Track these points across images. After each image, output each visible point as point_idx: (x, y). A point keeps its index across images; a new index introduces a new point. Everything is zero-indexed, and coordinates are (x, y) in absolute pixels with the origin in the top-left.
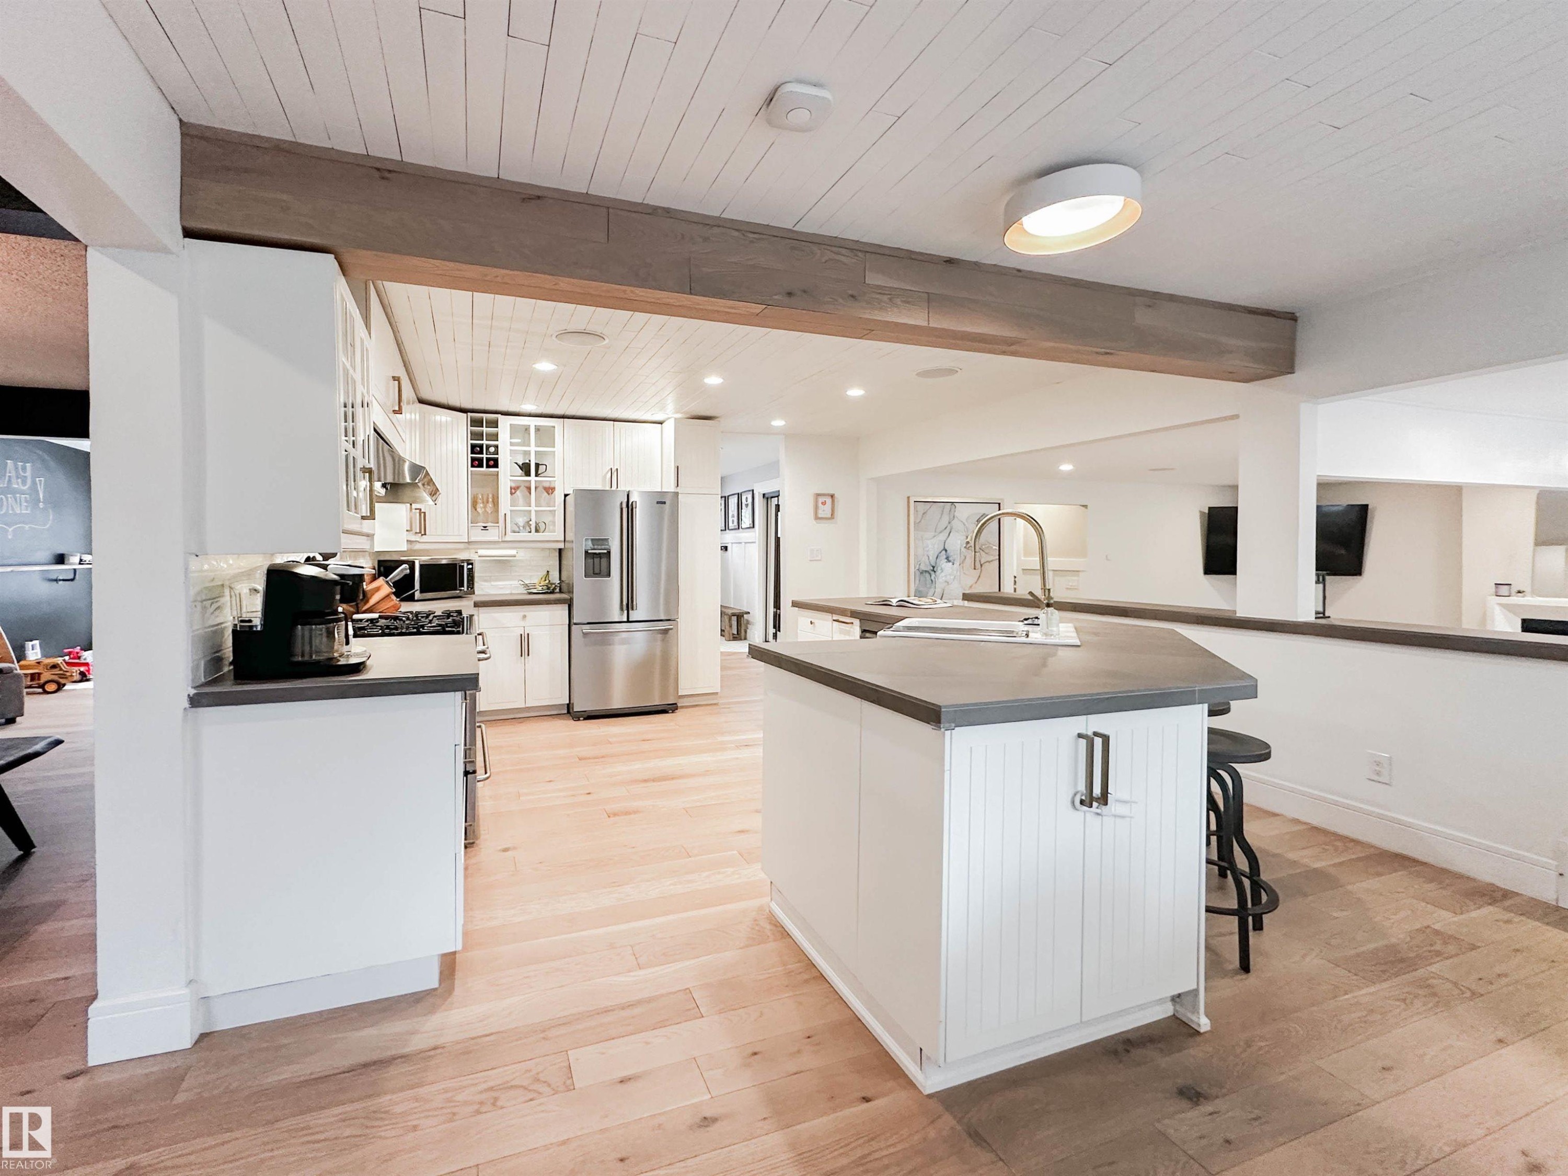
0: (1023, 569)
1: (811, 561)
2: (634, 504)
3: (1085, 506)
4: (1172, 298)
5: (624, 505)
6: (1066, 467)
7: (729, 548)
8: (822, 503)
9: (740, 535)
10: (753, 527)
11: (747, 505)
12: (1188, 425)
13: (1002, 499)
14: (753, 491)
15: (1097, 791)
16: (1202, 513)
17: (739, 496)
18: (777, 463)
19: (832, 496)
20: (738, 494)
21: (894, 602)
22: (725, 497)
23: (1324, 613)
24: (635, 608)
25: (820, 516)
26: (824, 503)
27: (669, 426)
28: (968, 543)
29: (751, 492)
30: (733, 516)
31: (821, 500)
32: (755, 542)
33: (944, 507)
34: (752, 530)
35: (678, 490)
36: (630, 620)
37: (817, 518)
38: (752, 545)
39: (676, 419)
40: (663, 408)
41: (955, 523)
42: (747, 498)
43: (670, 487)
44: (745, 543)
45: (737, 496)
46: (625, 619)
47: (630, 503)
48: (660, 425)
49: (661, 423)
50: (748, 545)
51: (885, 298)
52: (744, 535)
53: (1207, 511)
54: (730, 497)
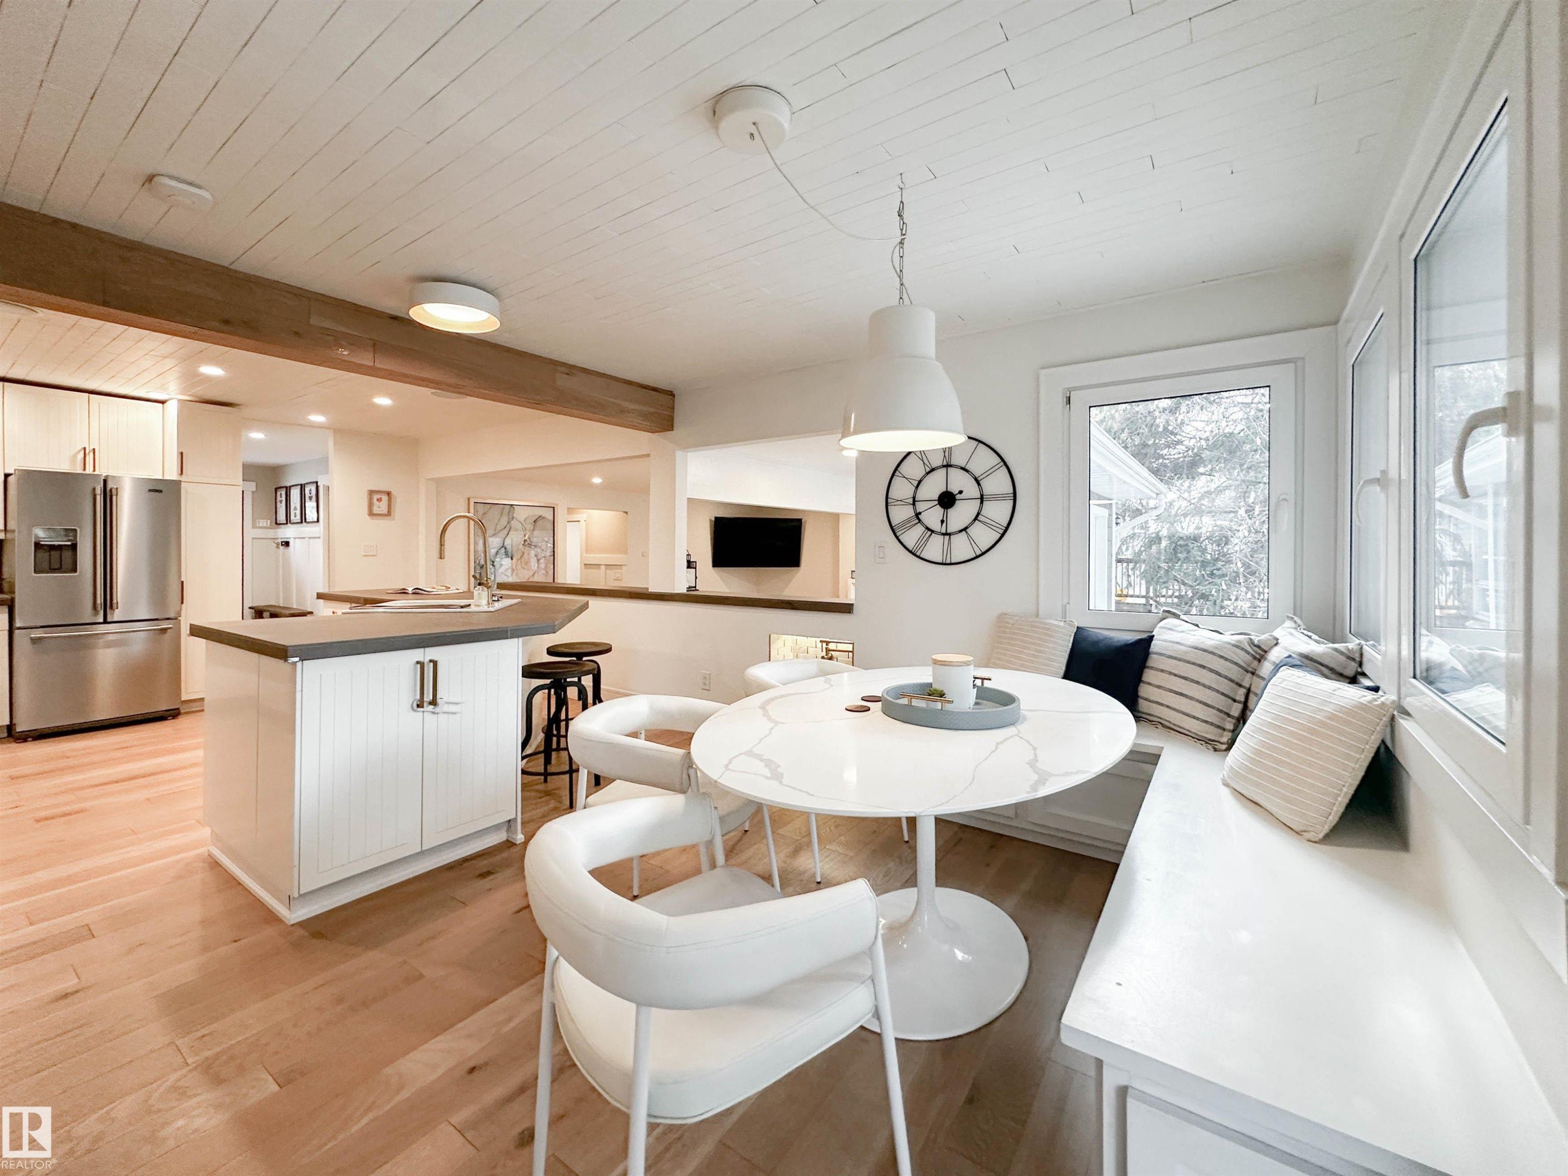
0: (585, 564)
1: (365, 556)
2: (114, 492)
3: (626, 513)
4: (585, 371)
5: (99, 491)
6: (597, 480)
7: (291, 544)
8: (378, 500)
9: (304, 529)
10: (318, 521)
11: (310, 498)
12: (623, 458)
13: (557, 504)
14: (317, 483)
15: (428, 697)
16: (711, 520)
17: (302, 487)
18: (326, 460)
19: (389, 494)
20: (301, 485)
21: (410, 590)
22: (286, 487)
23: (695, 587)
24: (115, 606)
25: (375, 512)
26: (379, 500)
27: (172, 408)
28: (525, 541)
29: (315, 485)
30: (295, 509)
31: (376, 497)
32: (319, 538)
33: (503, 509)
34: (317, 524)
35: (183, 478)
36: (109, 620)
37: (371, 514)
38: (317, 540)
39: (179, 401)
40: (163, 387)
41: (513, 523)
42: (310, 490)
43: (172, 474)
44: (310, 538)
45: (299, 487)
46: (101, 620)
47: (108, 489)
48: (161, 405)
49: (163, 402)
50: (311, 540)
51: (331, 338)
52: (305, 529)
53: (713, 519)
54: (292, 488)
